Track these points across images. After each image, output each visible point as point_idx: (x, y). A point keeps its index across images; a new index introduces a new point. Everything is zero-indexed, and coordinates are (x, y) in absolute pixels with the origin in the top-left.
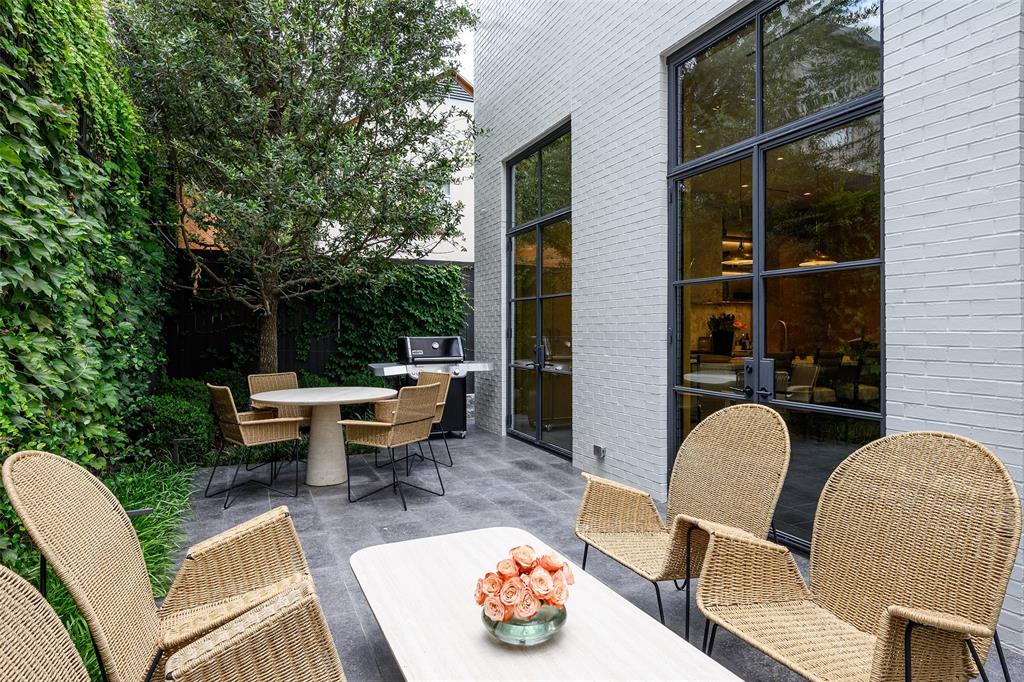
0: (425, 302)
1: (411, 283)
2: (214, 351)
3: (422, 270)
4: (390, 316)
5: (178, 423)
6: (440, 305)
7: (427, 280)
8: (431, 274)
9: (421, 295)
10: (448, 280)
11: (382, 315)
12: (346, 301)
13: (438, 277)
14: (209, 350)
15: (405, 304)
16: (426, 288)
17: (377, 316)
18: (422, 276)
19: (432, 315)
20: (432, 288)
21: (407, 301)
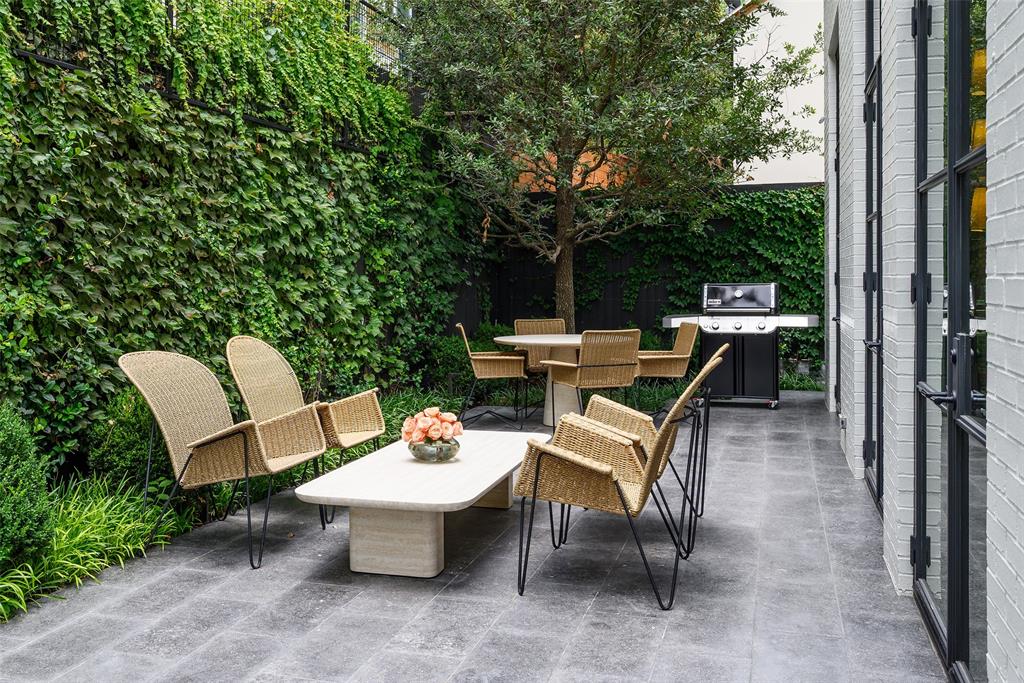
0: (781, 240)
1: (762, 215)
2: (540, 299)
3: (777, 197)
4: (733, 258)
5: (457, 360)
6: (803, 242)
7: (784, 209)
8: (790, 202)
9: (774, 230)
10: (815, 208)
11: (723, 257)
12: (678, 240)
13: (800, 205)
14: (535, 297)
15: (753, 242)
16: (781, 219)
17: (719, 258)
18: (776, 205)
19: (792, 256)
20: (792, 220)
21: (757, 238)
